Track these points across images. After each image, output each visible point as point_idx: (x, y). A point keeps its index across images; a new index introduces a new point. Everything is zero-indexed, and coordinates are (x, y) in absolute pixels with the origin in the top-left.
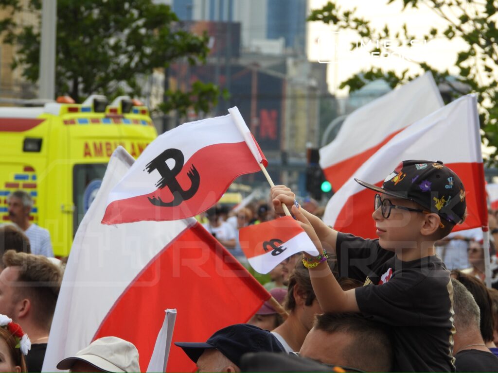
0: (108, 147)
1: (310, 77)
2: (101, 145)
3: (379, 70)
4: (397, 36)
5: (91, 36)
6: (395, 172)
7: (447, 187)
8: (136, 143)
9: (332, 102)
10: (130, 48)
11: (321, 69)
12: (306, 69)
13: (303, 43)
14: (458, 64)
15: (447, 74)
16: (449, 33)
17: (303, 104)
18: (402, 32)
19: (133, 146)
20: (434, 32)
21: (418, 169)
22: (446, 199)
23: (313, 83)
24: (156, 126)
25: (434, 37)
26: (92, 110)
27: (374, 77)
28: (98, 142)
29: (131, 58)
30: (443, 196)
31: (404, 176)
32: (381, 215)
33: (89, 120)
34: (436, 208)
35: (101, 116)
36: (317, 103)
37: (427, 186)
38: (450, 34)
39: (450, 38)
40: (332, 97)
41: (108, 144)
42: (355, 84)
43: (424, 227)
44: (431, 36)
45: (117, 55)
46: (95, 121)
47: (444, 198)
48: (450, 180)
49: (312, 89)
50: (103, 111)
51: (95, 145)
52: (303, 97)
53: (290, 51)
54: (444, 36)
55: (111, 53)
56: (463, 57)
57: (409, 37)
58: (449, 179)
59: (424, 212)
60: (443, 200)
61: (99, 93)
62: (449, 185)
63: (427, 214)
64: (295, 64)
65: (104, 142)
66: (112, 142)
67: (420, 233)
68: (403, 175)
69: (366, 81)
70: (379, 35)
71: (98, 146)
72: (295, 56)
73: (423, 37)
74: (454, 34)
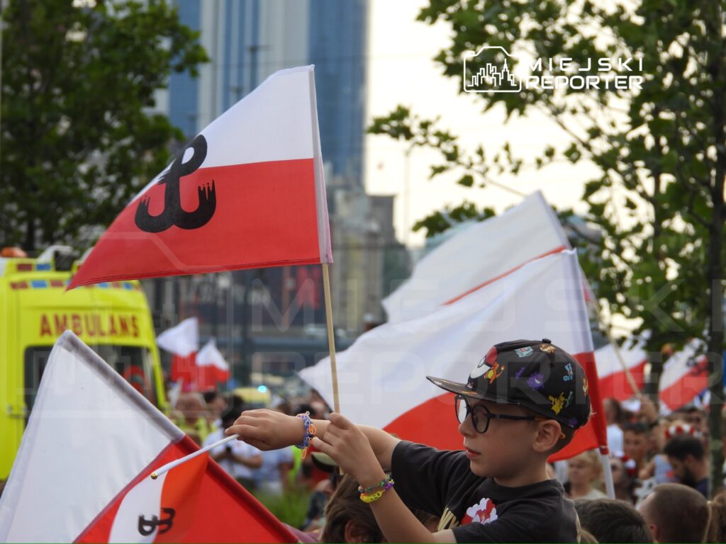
0: (77, 321)
1: (369, 217)
2: (65, 318)
3: (472, 206)
4: (496, 160)
5: (55, 162)
6: (487, 363)
7: (566, 378)
8: (116, 315)
9: (401, 254)
10: (112, 178)
11: (385, 204)
12: (364, 206)
13: (359, 169)
14: (586, 197)
15: (570, 213)
16: (572, 154)
17: (359, 257)
18: (503, 155)
19: (112, 320)
20: (550, 153)
21: (520, 356)
22: (566, 396)
23: (374, 226)
24: (145, 291)
25: (551, 160)
26: (53, 268)
27: (464, 217)
28: (60, 314)
29: (113, 191)
30: (562, 394)
31: (502, 369)
32: (472, 427)
33: (48, 283)
34: (553, 412)
35: (65, 276)
36: (379, 257)
37: (538, 382)
38: (574, 156)
39: (574, 161)
40: (402, 247)
41: (75, 317)
42: (435, 225)
43: (538, 440)
44: (545, 159)
45: (90, 189)
46: (57, 284)
47: (563, 396)
48: (568, 368)
49: (372, 235)
50: (68, 269)
51: (56, 318)
52: (359, 247)
53: (339, 180)
54: (565, 158)
55: (83, 185)
56: (592, 188)
57: (513, 161)
58: (566, 367)
59: (536, 419)
60: (562, 399)
61: (65, 243)
62: (568, 375)
63: (540, 421)
64: (347, 199)
65: (69, 313)
66: (81, 314)
67: (532, 449)
68: (500, 368)
69: (452, 222)
70: (470, 158)
71: (61, 319)
72: (347, 187)
73: (533, 161)
74: (579, 155)
